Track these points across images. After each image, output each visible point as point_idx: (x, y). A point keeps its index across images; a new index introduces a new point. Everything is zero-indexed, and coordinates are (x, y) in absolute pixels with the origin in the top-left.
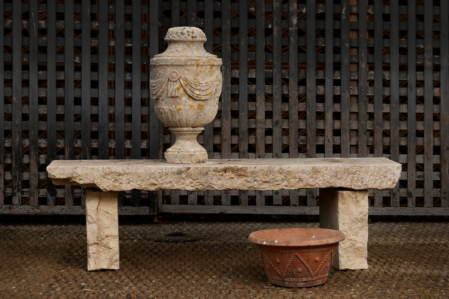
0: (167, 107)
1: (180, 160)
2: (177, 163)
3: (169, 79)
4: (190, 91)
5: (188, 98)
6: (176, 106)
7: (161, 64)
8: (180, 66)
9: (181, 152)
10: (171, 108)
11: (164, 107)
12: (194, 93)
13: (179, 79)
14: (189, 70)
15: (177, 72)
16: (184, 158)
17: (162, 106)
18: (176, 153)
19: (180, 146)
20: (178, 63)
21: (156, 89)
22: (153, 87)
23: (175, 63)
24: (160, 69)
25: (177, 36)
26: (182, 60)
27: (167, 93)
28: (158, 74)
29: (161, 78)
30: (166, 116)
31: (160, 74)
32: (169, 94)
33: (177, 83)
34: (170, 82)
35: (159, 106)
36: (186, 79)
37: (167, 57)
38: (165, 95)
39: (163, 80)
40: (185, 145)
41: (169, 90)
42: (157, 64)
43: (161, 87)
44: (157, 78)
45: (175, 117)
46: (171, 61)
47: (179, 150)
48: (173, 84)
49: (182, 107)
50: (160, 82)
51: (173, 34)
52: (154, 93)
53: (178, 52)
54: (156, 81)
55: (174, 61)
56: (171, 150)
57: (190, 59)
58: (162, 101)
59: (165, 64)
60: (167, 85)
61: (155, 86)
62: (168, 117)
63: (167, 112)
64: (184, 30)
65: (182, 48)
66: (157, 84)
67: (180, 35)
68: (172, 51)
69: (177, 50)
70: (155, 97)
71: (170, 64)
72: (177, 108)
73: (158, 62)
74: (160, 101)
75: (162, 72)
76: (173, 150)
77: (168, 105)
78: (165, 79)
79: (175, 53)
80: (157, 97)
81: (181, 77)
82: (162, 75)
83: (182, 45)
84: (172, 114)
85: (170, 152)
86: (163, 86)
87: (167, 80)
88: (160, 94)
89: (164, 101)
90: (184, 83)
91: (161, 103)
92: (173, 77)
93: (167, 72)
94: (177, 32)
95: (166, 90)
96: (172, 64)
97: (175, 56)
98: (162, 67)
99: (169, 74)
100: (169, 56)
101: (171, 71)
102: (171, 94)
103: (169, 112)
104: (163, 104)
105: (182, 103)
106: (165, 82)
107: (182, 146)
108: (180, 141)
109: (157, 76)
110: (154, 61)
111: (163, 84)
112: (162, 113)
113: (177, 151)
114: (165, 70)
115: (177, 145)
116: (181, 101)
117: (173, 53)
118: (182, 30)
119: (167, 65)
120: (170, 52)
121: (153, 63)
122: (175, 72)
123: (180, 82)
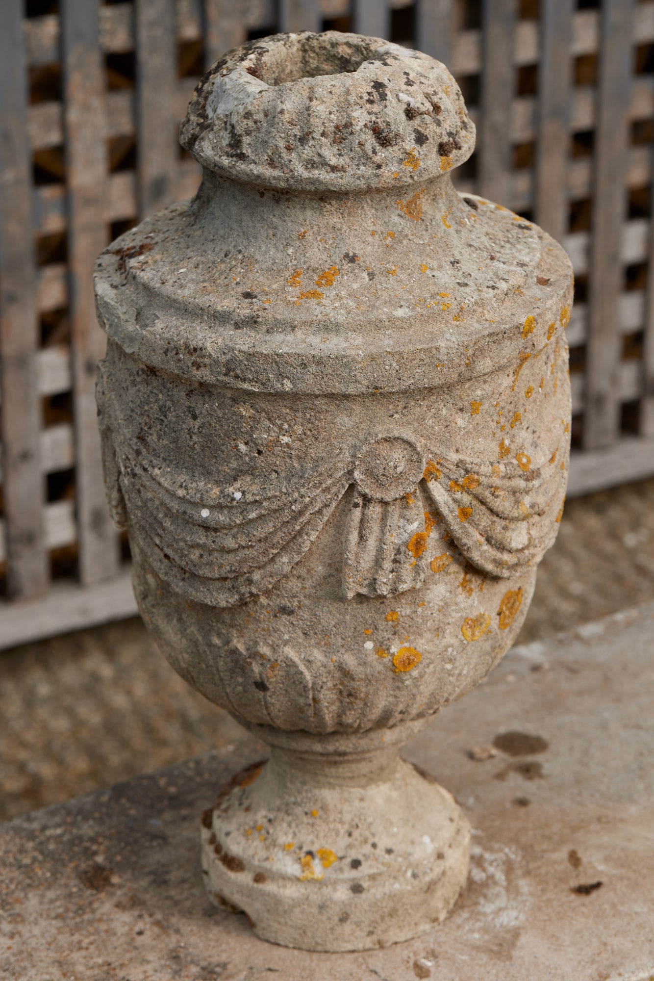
0: (318, 655)
1: (370, 933)
2: (350, 947)
3: (352, 487)
5: (463, 585)
6: (382, 648)
7: (288, 386)
8: (431, 390)
9: (373, 877)
10: (350, 661)
11: (289, 652)
12: (501, 547)
13: (423, 483)
14: (474, 407)
15: (407, 434)
16: (393, 913)
17: (274, 648)
18: (342, 894)
19: (342, 831)
20: (417, 377)
21: (237, 549)
22: (202, 532)
23: (400, 379)
24: (269, 419)
25: (348, 160)
26: (443, 351)
27: (330, 575)
28: (243, 447)
29: (274, 476)
30: (302, 701)
31: (261, 448)
32: (352, 585)
33: (406, 506)
34: (356, 505)
35: (242, 640)
36: (467, 471)
37: (319, 330)
38: (309, 583)
39: (302, 496)
40: (370, 820)
41: (350, 562)
42: (246, 386)
43: (288, 543)
44: (234, 473)
45: (365, 704)
46: (370, 368)
47: (356, 864)
48: (384, 518)
49: (423, 641)
50: (274, 507)
51: (311, 143)
52: (216, 569)
53: (365, 275)
54: (238, 495)
55: (391, 365)
56: (292, 868)
57: (490, 335)
58: (276, 616)
59: (317, 393)
60: (339, 527)
61: (222, 528)
62: (312, 708)
63: (314, 683)
64: (388, 103)
65: (376, 232)
66: (250, 517)
67: (368, 148)
68: (314, 263)
69: (351, 254)
70: (224, 599)
71: (363, 390)
72: (387, 659)
73: (256, 372)
74: (249, 615)
75: (285, 439)
76: (306, 866)
77: (323, 643)
78: (327, 490)
79: (346, 277)
80: (234, 599)
81: (438, 467)
82: (288, 460)
83: (377, 210)
84: (345, 694)
85: (288, 884)
86: (306, 537)
87: (340, 496)
88: (270, 580)
89: (292, 619)
90: (455, 501)
91: (263, 630)
92: (384, 475)
93: (335, 438)
94: (337, 127)
95: (320, 555)
96: (376, 388)
97: (378, 325)
98: (291, 409)
99: (354, 456)
100: (337, 325)
101: (369, 434)
102: (366, 582)
103: (330, 684)
104: (286, 637)
105: (425, 622)
106: (325, 511)
107: (356, 833)
108: (329, 796)
109: (239, 456)
110: (206, 360)
111: (308, 523)
112: (270, 687)
113: (341, 876)
114: (312, 423)
115: (318, 821)
116: (420, 610)
117: (329, 283)
118: (371, 102)
119: (334, 394)
120: (296, 274)
121: (198, 369)
122: (398, 438)
123: (430, 500)
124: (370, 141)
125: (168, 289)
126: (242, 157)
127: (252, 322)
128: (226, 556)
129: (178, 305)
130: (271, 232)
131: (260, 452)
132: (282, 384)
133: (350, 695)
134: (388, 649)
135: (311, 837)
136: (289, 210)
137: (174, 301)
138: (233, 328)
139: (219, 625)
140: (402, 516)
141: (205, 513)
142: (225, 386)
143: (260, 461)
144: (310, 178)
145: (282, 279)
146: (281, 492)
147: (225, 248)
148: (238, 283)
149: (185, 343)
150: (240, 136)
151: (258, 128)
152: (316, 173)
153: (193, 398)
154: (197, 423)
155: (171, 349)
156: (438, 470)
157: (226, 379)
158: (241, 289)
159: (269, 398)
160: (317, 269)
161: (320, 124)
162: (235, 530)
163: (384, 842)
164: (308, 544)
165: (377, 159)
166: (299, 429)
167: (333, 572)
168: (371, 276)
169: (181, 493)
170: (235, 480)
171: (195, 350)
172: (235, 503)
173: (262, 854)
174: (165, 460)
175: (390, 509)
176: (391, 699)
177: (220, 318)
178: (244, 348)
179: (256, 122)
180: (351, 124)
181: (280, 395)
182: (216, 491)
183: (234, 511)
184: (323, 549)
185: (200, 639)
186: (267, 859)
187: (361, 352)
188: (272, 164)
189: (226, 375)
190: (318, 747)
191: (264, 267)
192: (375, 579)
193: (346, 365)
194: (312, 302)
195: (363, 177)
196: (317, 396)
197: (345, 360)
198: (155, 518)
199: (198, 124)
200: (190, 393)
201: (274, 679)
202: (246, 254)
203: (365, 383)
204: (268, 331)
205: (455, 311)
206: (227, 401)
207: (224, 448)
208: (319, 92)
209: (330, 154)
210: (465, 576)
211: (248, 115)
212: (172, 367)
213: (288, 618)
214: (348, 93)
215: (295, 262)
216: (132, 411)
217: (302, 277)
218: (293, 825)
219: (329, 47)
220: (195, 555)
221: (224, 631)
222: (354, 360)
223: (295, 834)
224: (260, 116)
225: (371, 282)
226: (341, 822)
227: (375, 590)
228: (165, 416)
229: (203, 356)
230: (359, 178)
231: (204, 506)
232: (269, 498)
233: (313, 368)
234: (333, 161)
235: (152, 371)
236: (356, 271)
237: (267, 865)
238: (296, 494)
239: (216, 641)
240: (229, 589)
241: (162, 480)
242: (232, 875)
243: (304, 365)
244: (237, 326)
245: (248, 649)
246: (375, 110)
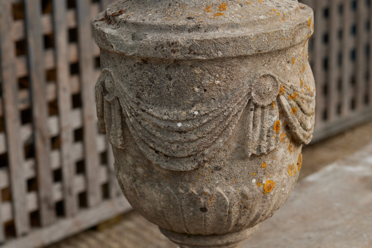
0: (232, 189)
4: (300, 127)
5: (290, 148)
6: (259, 182)
7: (220, 54)
8: (279, 51)
10: (246, 189)
11: (219, 189)
12: (305, 128)
13: (278, 97)
14: (293, 61)
15: (271, 73)
17: (211, 189)
20: (275, 45)
21: (197, 140)
22: (178, 134)
23: (268, 46)
24: (210, 73)
26: (284, 32)
27: (239, 147)
28: (197, 89)
29: (212, 101)
30: (223, 214)
31: (206, 88)
32: (251, 150)
33: (272, 109)
34: (252, 110)
35: (195, 188)
36: (294, 90)
37: (229, 28)
38: (229, 153)
39: (228, 108)
41: (250, 138)
42: (200, 57)
43: (222, 132)
44: (192, 103)
45: (251, 212)
46: (256, 41)
48: (263, 115)
49: (275, 177)
50: (215, 115)
52: (186, 151)
53: (238, 5)
54: (196, 113)
55: (265, 39)
57: (300, 25)
58: (212, 172)
59: (234, 56)
60: (244, 122)
61: (189, 130)
62: (227, 217)
63: (230, 203)
66: (204, 122)
68: (214, 2)
70: (190, 166)
71: (254, 52)
72: (262, 187)
73: (205, 49)
74: (199, 174)
75: (218, 82)
77: (234, 182)
78: (239, 103)
79: (230, 7)
80: (195, 165)
81: (283, 88)
82: (219, 92)
84: (242, 207)
86: (230, 128)
87: (245, 106)
88: (213, 152)
89: (220, 172)
90: (290, 105)
91: (206, 180)
92: (264, 93)
93: (241, 78)
95: (234, 138)
96: (259, 51)
97: (254, 23)
98: (220, 66)
99: (251, 85)
100: (237, 24)
101: (256, 74)
102: (256, 148)
103: (237, 203)
104: (217, 182)
105: (276, 167)
106: (238, 114)
109: (195, 94)
110: (179, 48)
111: (231, 121)
112: (208, 209)
114: (230, 72)
116: (274, 161)
117: (224, 9)
119: (241, 56)
120: (208, 8)
121: (174, 53)
122: (269, 75)
123: (280, 105)
127: (197, 28)
128: (191, 144)
129: (156, 28)
131: (205, 90)
132: (218, 54)
133: (245, 207)
134: (262, 182)
137: (154, 26)
138: (187, 32)
139: (182, 183)
140: (270, 114)
141: (179, 125)
142: (189, 59)
143: (205, 95)
145: (202, 10)
146: (218, 107)
147: (168, 2)
148: (181, 15)
149: (167, 42)
153: (169, 69)
154: (172, 82)
155: (159, 46)
156: (283, 90)
157: (189, 55)
158: (184, 17)
159: (210, 62)
160: (217, 4)
162: (196, 130)
164: (231, 131)
166: (224, 76)
167: (240, 145)
168: (241, 5)
169: (166, 117)
170: (193, 106)
171: (173, 44)
172: (195, 117)
174: (153, 104)
175: (265, 110)
176: (261, 208)
177: (180, 29)
178: (198, 39)
181: (216, 60)
182: (184, 113)
183: (195, 121)
184: (235, 134)
185: (172, 192)
187: (252, 34)
189: (189, 54)
190: (219, 242)
191: (191, 7)
192: (260, 146)
193: (246, 41)
194: (221, 17)
196: (233, 58)
197: (246, 38)
198: (150, 134)
200: (167, 68)
201: (211, 204)
202: (180, 3)
203: (255, 49)
204: (205, 31)
205: (282, 16)
206: (188, 68)
207: (187, 91)
210: (290, 143)
212: (160, 55)
213: (219, 172)
215: (206, 3)
216: (131, 85)
217: (211, 8)
220: (174, 147)
221: (185, 185)
222: (250, 38)
225: (242, 8)
227: (260, 151)
228: (153, 83)
229: (177, 46)
231: (178, 121)
232: (212, 111)
233: (232, 44)
235: (145, 61)
236: (234, 4)
238: (226, 107)
239: (181, 191)
240: (192, 161)
241: (154, 113)
243: (227, 43)
244: (189, 31)
245: (198, 192)
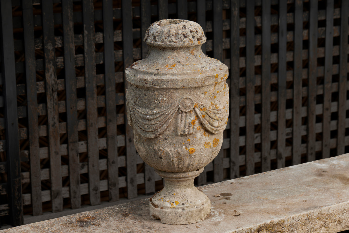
0: (173, 149)
1: (187, 220)
2: (182, 223)
3: (179, 109)
4: (208, 125)
5: (204, 134)
6: (187, 148)
7: (165, 86)
8: (195, 88)
9: (187, 207)
10: (180, 150)
11: (167, 149)
12: (212, 126)
13: (194, 108)
14: (205, 93)
15: (190, 97)
16: (191, 216)
17: (163, 148)
18: (180, 210)
19: (180, 198)
20: (192, 85)
21: (155, 124)
22: (147, 121)
23: (188, 85)
24: (161, 95)
25: (178, 40)
26: (198, 79)
27: (175, 130)
28: (156, 101)
29: (162, 107)
30: (170, 161)
31: (160, 101)
32: (179, 131)
33: (191, 114)
34: (180, 113)
35: (157, 147)
36: (204, 107)
37: (172, 75)
38: (170, 132)
39: (168, 111)
40: (187, 196)
41: (179, 126)
42: (156, 87)
43: (166, 122)
44: (154, 107)
45: (184, 162)
46: (182, 82)
47: (183, 204)
48: (186, 116)
49: (196, 147)
50: (162, 114)
51: (170, 37)
52: (151, 129)
53: (182, 65)
54: (155, 112)
55: (186, 82)
56: (169, 205)
57: (208, 77)
58: (163, 140)
59: (171, 88)
60: (176, 118)
61: (152, 120)
62: (172, 162)
63: (172, 156)
64: (186, 29)
65: (184, 57)
66: (157, 116)
67: (182, 38)
68: (171, 63)
69: (179, 61)
70: (152, 136)
71: (181, 87)
72: (188, 150)
73: (158, 84)
74: (158, 141)
75: (165, 99)
76: (172, 205)
77: (174, 146)
78: (173, 110)
79: (178, 66)
80: (154, 136)
81: (197, 105)
82: (165, 103)
83: (184, 52)
84: (179, 159)
85: (168, 209)
86: (169, 120)
87: (176, 111)
88: (162, 130)
89: (167, 141)
90: (201, 113)
91: (161, 144)
92: (186, 106)
93: (175, 98)
94: (175, 34)
95: (173, 125)
96: (183, 87)
97: (184, 74)
98: (166, 92)
99: (179, 102)
100: (175, 74)
101: (182, 97)
102: (182, 131)
103: (176, 156)
104: (166, 145)
105: (196, 142)
106: (173, 114)
107: (183, 198)
108: (177, 190)
109: (155, 103)
110: (148, 82)
111: (170, 117)
112: (163, 158)
113: (180, 207)
114: (170, 95)
115: (175, 196)
116: (195, 139)
117: (174, 67)
118: (183, 29)
119: (175, 88)
120: (167, 65)
121: (146, 84)
122: (188, 98)
123: (196, 113)
124: (182, 37)
125: (141, 69)
126: (156, 41)
127: (158, 74)
128: (153, 126)
129: (142, 72)
130: (162, 57)
131: (159, 102)
132: (164, 86)
133: (180, 159)
134: (188, 148)
135: (173, 199)
136: (166, 52)
137: (142, 71)
139: (152, 144)
140: (190, 116)
141: (148, 117)
142: (152, 88)
143: (160, 104)
144: (170, 44)
145: (164, 66)
146: (164, 110)
147: (153, 62)
148: (155, 68)
149: (144, 79)
150: (156, 37)
151: (159, 35)
152: (171, 43)
153: (146, 91)
154: (146, 97)
155: (141, 81)
156: (197, 106)
157: (152, 86)
158: (156, 68)
159: (161, 90)
161: (172, 33)
162: (154, 120)
163: (190, 200)
164: (170, 122)
165: (184, 40)
166: (168, 97)
167: (175, 129)
168: (183, 65)
169: (143, 113)
170: (154, 109)
171: (146, 80)
172: (154, 114)
173: (163, 203)
174: (140, 107)
175: (187, 114)
176: (189, 161)
177: (151, 74)
178: (156, 79)
179: (159, 34)
180: (178, 33)
181: (163, 89)
182: (150, 111)
183: (154, 115)
184: (173, 124)
185: (148, 148)
186: (164, 204)
188: (162, 42)
189: (152, 85)
190: (174, 176)
191: (161, 64)
192: (184, 130)
193: (177, 81)
194: (170, 70)
195: (181, 44)
196: (171, 89)
197: (177, 80)
198: (138, 120)
199: (147, 36)
200: (145, 90)
201: (163, 155)
202: (157, 62)
203: (181, 85)
204: (161, 76)
205: (201, 72)
206: (153, 91)
207: (152, 102)
208: (172, 27)
209: (174, 39)
210: (205, 132)
211: (157, 32)
212: (141, 85)
213: (166, 140)
214: (178, 27)
215: (167, 63)
216: (133, 97)
218: (170, 197)
219: (175, 21)
220: (146, 127)
221: (153, 145)
222: (179, 80)
223: (170, 199)
224: (160, 32)
225: (183, 67)
226: (180, 196)
227: (184, 133)
228: (140, 97)
229: (147, 81)
230: (180, 44)
231: (148, 115)
232: (161, 112)
233: (170, 82)
234: (175, 41)
235: (137, 87)
236: (180, 64)
237: (164, 205)
238: (167, 111)
239: (151, 148)
240: (153, 134)
241: (139, 111)
242: (156, 209)
243: (168, 82)
244: (154, 75)
245: (158, 149)
246: (183, 31)
